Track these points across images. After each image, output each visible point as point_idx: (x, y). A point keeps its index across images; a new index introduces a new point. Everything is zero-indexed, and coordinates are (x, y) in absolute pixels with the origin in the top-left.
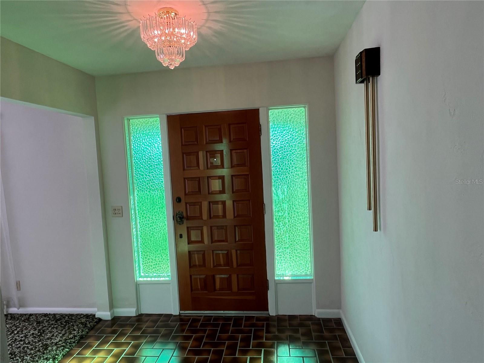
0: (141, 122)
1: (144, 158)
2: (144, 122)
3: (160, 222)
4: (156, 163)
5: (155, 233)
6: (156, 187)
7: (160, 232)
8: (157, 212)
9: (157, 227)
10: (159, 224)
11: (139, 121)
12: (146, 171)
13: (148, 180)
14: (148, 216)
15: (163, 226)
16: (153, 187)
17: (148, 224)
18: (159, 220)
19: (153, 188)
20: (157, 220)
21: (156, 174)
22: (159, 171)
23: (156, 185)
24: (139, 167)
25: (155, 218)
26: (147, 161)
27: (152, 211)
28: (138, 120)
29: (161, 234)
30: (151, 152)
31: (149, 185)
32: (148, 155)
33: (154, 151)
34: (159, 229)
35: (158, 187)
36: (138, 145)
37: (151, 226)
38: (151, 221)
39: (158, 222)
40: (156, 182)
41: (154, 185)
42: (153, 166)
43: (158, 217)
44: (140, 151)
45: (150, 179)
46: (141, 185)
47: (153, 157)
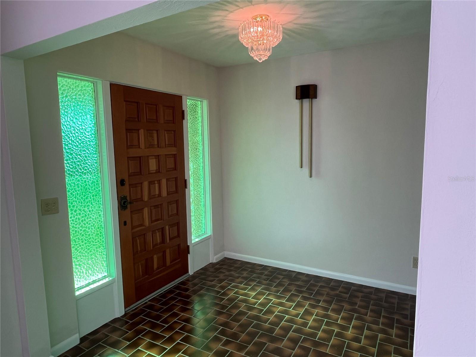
0: (68, 83)
1: (73, 132)
2: (73, 84)
3: (94, 213)
4: (88, 139)
5: (87, 229)
6: (89, 170)
7: (94, 226)
8: (90, 201)
9: (91, 221)
10: (92, 217)
11: (66, 81)
12: (77, 148)
13: (79, 161)
14: (79, 209)
15: (98, 218)
16: (86, 170)
17: (79, 219)
18: (93, 210)
19: (85, 172)
20: (90, 211)
21: (89, 153)
22: (93, 150)
23: (89, 167)
24: (67, 143)
25: (88, 209)
26: (78, 136)
27: (84, 201)
28: (65, 79)
29: (94, 228)
30: (83, 125)
31: (80, 167)
32: (78, 128)
33: (85, 123)
34: (92, 223)
35: (92, 169)
36: (65, 113)
37: (82, 221)
38: (83, 214)
39: (92, 214)
40: (89, 163)
41: (87, 167)
42: (85, 142)
43: (91, 207)
44: (68, 121)
45: (81, 160)
46: (70, 167)
47: (85, 132)
